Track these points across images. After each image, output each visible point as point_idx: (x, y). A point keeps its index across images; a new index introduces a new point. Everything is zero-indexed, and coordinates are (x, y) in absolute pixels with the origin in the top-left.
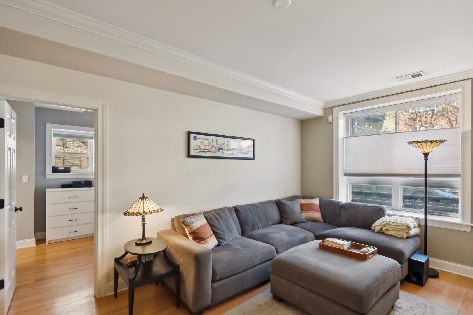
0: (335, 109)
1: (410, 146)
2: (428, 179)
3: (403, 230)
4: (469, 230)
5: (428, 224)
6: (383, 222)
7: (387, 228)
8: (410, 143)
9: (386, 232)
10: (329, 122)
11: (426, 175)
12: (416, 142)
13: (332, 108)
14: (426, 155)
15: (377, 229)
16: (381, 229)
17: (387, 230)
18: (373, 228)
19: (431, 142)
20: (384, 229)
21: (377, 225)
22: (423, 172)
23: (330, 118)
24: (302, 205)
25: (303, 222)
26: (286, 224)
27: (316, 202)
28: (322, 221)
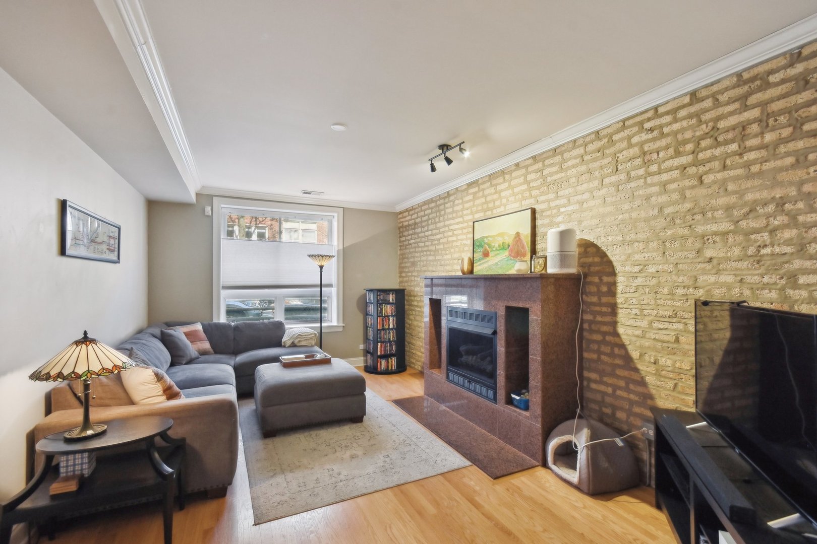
0: (215, 198)
1: (309, 259)
2: (323, 289)
3: (311, 338)
4: (341, 329)
5: (323, 331)
6: (294, 335)
7: (299, 339)
8: (309, 256)
9: (298, 345)
10: (206, 214)
11: (321, 286)
12: (319, 256)
13: (211, 197)
14: (321, 267)
15: (289, 343)
16: (293, 343)
17: (299, 341)
18: (283, 344)
19: (322, 256)
20: (296, 341)
21: (285, 339)
22: (319, 283)
23: (208, 209)
24: (187, 334)
25: (199, 358)
26: (181, 364)
27: (199, 327)
28: (213, 352)
